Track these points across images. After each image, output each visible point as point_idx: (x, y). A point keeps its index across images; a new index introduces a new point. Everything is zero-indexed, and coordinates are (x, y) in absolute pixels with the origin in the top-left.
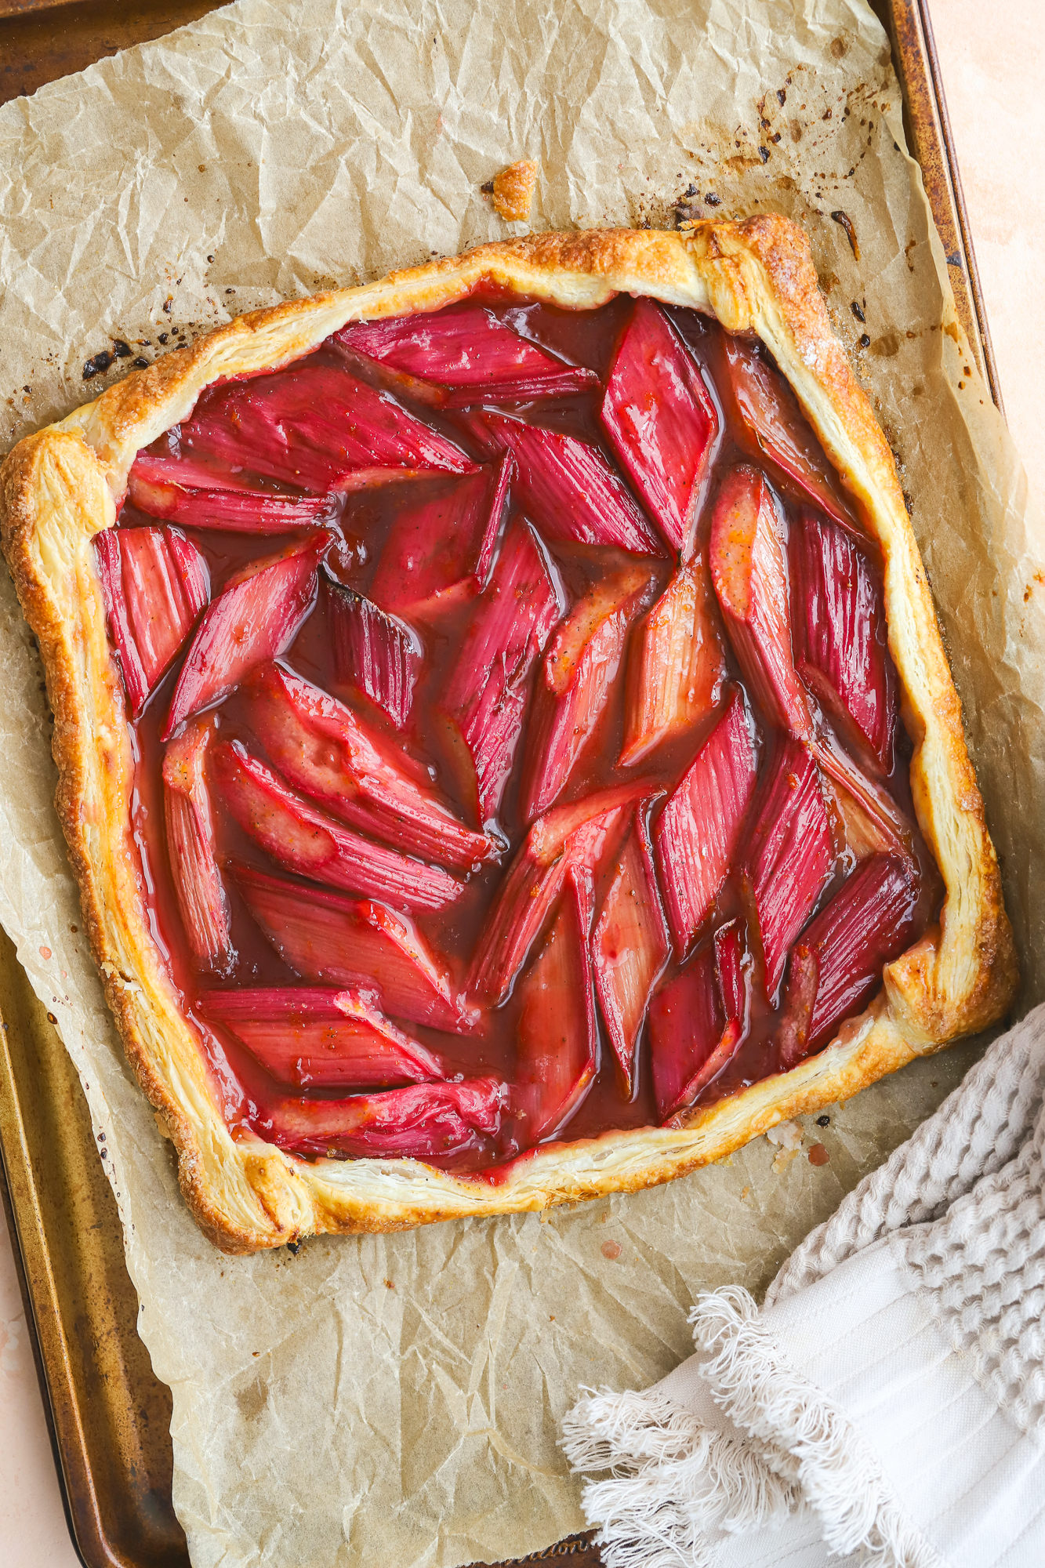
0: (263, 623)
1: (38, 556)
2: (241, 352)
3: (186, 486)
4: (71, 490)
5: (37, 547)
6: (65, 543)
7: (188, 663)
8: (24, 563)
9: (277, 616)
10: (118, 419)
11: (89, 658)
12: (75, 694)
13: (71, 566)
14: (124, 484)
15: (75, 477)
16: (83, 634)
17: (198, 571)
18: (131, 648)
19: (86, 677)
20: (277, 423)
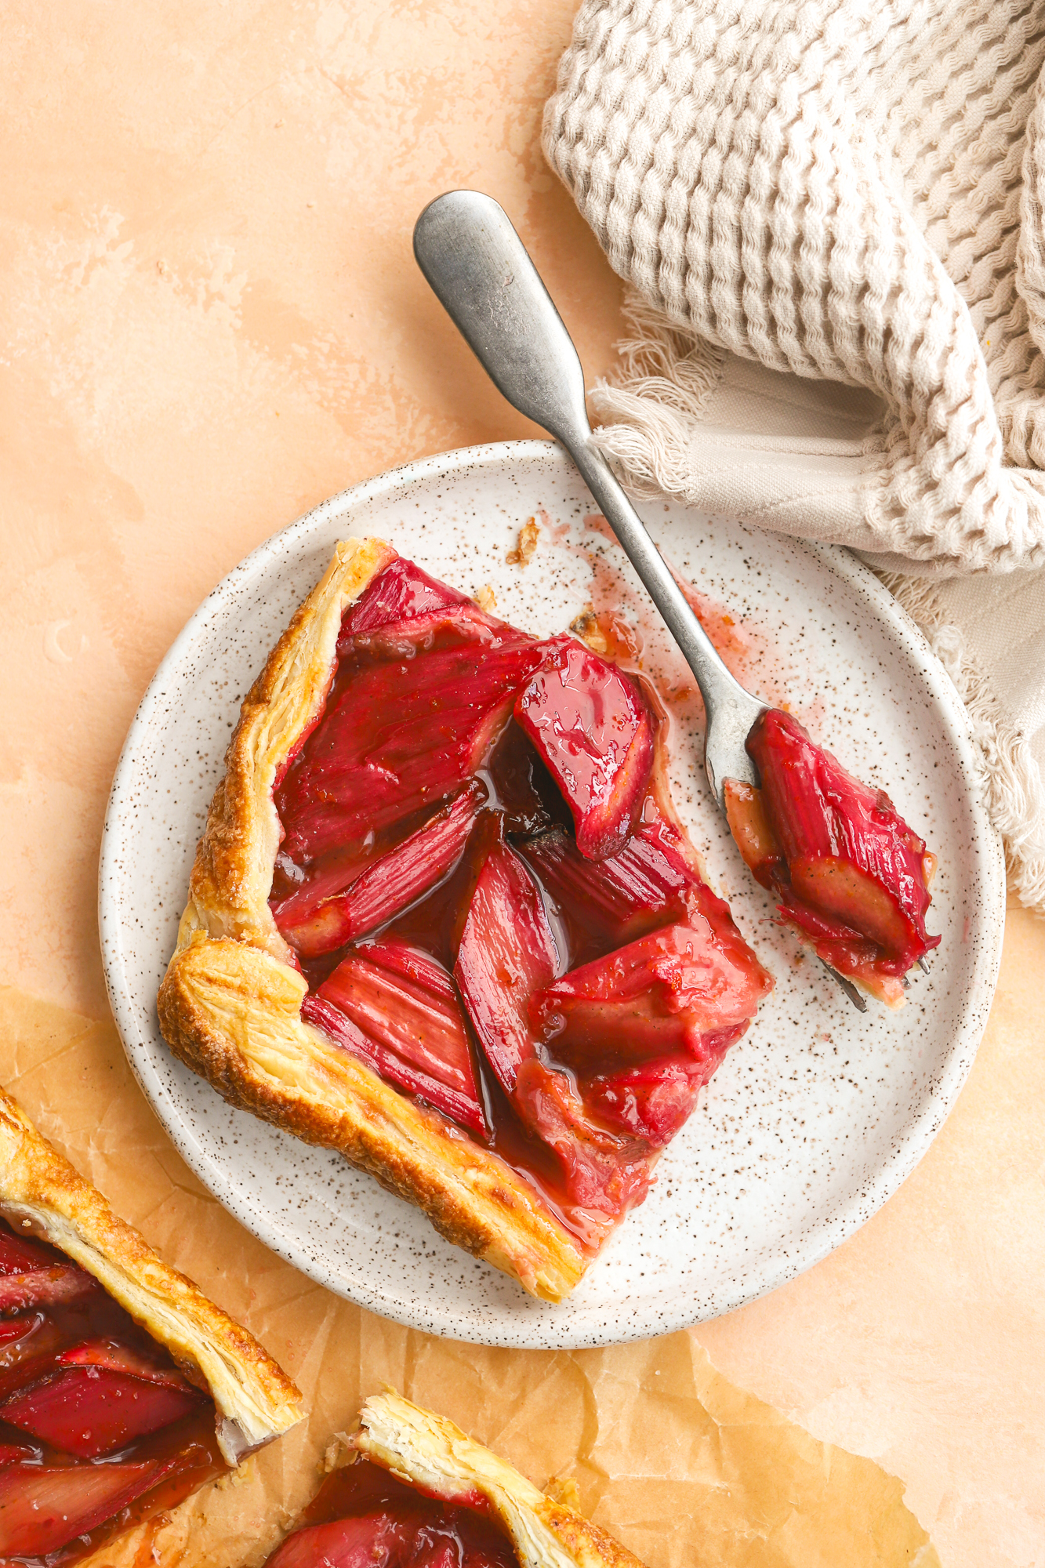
0: (516, 948)
1: (269, 1077)
2: (274, 730)
3: (340, 892)
4: (242, 990)
5: (261, 1070)
6: (280, 1041)
7: (487, 1047)
8: (262, 1094)
9: (522, 930)
10: (223, 891)
11: (399, 1122)
12: (417, 1166)
13: (306, 1058)
14: (283, 944)
15: (235, 976)
16: (373, 1108)
17: (419, 960)
18: (428, 1083)
19: (411, 1142)
20: (364, 764)
